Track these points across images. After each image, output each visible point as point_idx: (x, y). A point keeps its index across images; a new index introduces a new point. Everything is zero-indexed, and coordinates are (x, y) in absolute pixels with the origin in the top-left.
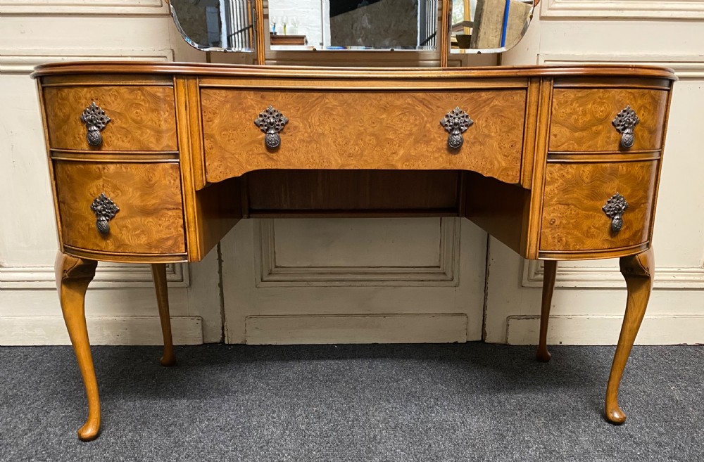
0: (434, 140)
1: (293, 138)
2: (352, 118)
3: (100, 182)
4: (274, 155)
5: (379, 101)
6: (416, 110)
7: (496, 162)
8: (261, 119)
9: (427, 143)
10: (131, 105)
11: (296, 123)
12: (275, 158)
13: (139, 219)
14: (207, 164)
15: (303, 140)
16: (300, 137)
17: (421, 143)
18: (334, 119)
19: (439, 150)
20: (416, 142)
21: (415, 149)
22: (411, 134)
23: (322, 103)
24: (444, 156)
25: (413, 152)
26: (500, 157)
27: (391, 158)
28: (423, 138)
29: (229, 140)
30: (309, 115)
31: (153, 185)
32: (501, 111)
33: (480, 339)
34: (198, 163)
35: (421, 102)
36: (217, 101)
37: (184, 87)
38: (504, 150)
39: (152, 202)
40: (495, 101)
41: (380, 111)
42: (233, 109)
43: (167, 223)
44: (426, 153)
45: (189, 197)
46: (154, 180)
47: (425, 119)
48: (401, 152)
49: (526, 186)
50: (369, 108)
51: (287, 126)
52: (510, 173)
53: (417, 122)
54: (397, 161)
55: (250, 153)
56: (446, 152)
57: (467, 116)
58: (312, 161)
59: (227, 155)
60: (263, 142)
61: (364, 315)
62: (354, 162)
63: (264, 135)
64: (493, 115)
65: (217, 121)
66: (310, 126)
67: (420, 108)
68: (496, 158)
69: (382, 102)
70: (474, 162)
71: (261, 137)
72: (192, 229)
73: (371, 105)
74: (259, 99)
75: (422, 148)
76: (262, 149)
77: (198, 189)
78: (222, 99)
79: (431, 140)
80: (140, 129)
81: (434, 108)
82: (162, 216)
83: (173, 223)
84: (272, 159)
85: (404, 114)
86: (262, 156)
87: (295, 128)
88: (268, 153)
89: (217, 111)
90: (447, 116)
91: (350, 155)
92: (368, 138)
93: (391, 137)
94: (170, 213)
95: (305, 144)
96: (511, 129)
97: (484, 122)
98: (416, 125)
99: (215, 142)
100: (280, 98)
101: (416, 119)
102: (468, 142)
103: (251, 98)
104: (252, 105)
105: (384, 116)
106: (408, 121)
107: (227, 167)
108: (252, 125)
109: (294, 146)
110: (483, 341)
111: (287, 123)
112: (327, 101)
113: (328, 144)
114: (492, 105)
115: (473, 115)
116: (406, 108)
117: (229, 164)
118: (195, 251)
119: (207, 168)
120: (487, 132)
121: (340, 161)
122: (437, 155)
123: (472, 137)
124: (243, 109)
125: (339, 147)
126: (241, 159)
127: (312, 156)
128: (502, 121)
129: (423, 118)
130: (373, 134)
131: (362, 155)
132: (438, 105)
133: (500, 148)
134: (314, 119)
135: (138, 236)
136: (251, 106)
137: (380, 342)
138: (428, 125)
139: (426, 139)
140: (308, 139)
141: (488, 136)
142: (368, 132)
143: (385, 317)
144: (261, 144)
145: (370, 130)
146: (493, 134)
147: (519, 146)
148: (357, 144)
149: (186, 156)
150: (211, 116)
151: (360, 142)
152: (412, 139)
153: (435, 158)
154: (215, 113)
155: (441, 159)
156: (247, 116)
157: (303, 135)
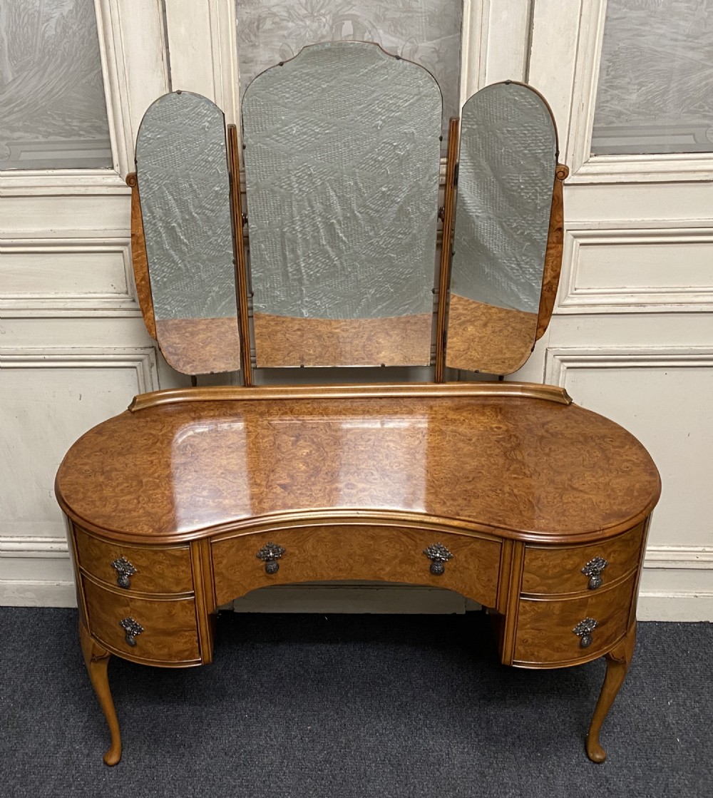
0: (418, 563)
1: (290, 562)
2: (342, 544)
3: (128, 609)
4: (273, 576)
6: (401, 541)
7: (474, 588)
8: (262, 553)
9: (413, 564)
10: (155, 563)
11: (292, 551)
12: (274, 577)
13: (161, 637)
14: (217, 593)
15: (299, 562)
16: (295, 559)
17: (406, 564)
18: (326, 545)
19: (422, 571)
20: (401, 562)
21: (401, 568)
22: (396, 557)
23: (316, 535)
24: (427, 575)
25: (398, 569)
26: (478, 586)
27: (378, 573)
28: (408, 560)
29: (235, 573)
30: (304, 544)
31: (174, 615)
32: (478, 553)
34: (210, 595)
35: (405, 534)
36: (225, 548)
37: (199, 546)
38: (482, 581)
39: (173, 626)
40: (472, 544)
41: (367, 538)
42: (238, 550)
43: (184, 640)
44: (411, 572)
45: (202, 620)
46: (174, 612)
47: (410, 547)
48: (388, 569)
49: (501, 612)
50: (357, 536)
51: (284, 553)
53: (402, 549)
54: (384, 575)
55: (253, 577)
56: (429, 573)
57: (448, 551)
58: (306, 575)
59: (233, 583)
60: (264, 568)
62: (344, 575)
63: (264, 563)
64: (471, 554)
65: (225, 562)
66: (304, 551)
67: (404, 539)
68: (474, 586)
69: (369, 533)
70: (455, 585)
71: (262, 564)
72: (205, 641)
73: (359, 534)
74: (261, 540)
75: (407, 567)
76: (263, 573)
77: (210, 613)
78: (228, 546)
79: (415, 563)
80: (162, 578)
81: (418, 541)
82: (181, 636)
83: (190, 640)
84: (272, 579)
85: (391, 542)
86: (263, 578)
87: (291, 554)
88: (267, 575)
89: (225, 555)
90: (430, 548)
91: (340, 570)
92: (357, 557)
93: (378, 558)
94: (187, 633)
95: (300, 565)
96: (488, 568)
97: (463, 557)
98: (401, 551)
99: (224, 576)
100: (278, 535)
101: (401, 547)
102: (449, 569)
103: (253, 541)
105: (372, 543)
106: (394, 547)
107: (233, 592)
108: (254, 557)
109: (290, 566)
111: (285, 551)
112: (320, 532)
113: (321, 562)
114: (470, 547)
115: (453, 551)
116: (392, 538)
117: (235, 590)
118: (207, 657)
119: (217, 596)
120: (466, 565)
121: (332, 574)
122: (420, 574)
123: (452, 566)
124: (246, 549)
125: (331, 565)
126: (245, 584)
127: (307, 573)
128: (479, 560)
129: (407, 547)
130: (360, 556)
131: (351, 569)
132: (422, 538)
133: (478, 579)
134: (309, 546)
135: (161, 649)
136: (254, 545)
138: (412, 552)
139: (410, 562)
140: (303, 561)
141: (467, 568)
142: (357, 553)
144: (261, 569)
145: (359, 552)
146: (471, 568)
147: (495, 581)
148: (347, 562)
149: (200, 593)
150: (220, 560)
151: (350, 560)
152: (397, 560)
153: (419, 576)
154: (223, 557)
155: (424, 577)
156: (250, 553)
157: (298, 558)
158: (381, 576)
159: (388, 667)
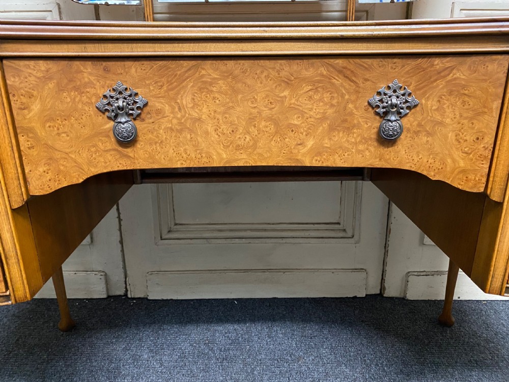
0: (358, 126)
1: (156, 127)
2: (240, 96)
4: (129, 151)
5: (278, 72)
6: (333, 84)
7: (449, 161)
8: (105, 101)
9: (349, 130)
11: (158, 106)
12: (131, 155)
14: (26, 171)
15: (171, 129)
16: (166, 124)
17: (339, 131)
18: (214, 98)
19: (365, 140)
20: (332, 129)
21: (330, 139)
22: (324, 118)
23: (197, 75)
24: (372, 149)
25: (327, 143)
26: (457, 155)
27: (294, 151)
28: (343, 123)
29: (59, 134)
30: (178, 93)
32: (464, 87)
33: (378, 292)
35: (340, 72)
36: (33, 78)
38: (465, 144)
40: (454, 71)
41: (280, 85)
42: (60, 89)
44: (346, 145)
47: (347, 97)
48: (310, 143)
49: (495, 197)
50: (264, 81)
51: (146, 110)
52: (471, 177)
53: (334, 102)
54: (304, 155)
55: (93, 149)
56: (376, 144)
57: (410, 94)
58: (185, 156)
59: (58, 155)
60: (112, 134)
61: (264, 271)
62: (244, 156)
63: (112, 124)
64: (451, 93)
65: (36, 107)
66: (180, 109)
67: (338, 81)
68: (450, 155)
69: (283, 74)
70: (416, 159)
71: (108, 126)
73: (267, 77)
74: (101, 72)
75: (340, 137)
76: (111, 143)
77: (15, 206)
78: (40, 75)
79: (354, 127)
81: (360, 82)
84: (128, 156)
85: (316, 90)
86: (112, 152)
87: (159, 112)
88: (120, 149)
89: (35, 93)
90: (379, 93)
91: (238, 148)
92: (263, 123)
93: (296, 122)
95: (174, 134)
96: (479, 114)
97: (434, 103)
98: (332, 106)
99: (36, 138)
100: (133, 70)
101: (332, 98)
102: (408, 130)
103: (88, 71)
104: (90, 82)
105: (286, 93)
106: (321, 100)
107: (59, 172)
108: (92, 111)
109: (158, 137)
110: (381, 294)
111: (146, 105)
112: (203, 72)
113: (207, 133)
114: (449, 78)
115: (418, 92)
116: (319, 81)
117: (62, 168)
119: (27, 176)
120: (439, 118)
121: (225, 156)
122: (361, 147)
123: (415, 123)
124: (76, 89)
125: (223, 138)
126: (80, 160)
127: (185, 150)
128: (464, 103)
129: (343, 96)
131: (255, 146)
132: (367, 76)
133: (457, 140)
136: (90, 84)
137: (279, 297)
138: (350, 106)
139: (346, 125)
140: (179, 128)
141: (441, 123)
142: (264, 115)
143: (284, 272)
144: (108, 136)
145: (266, 112)
146: (448, 121)
147: (489, 139)
148: (249, 133)
150: (24, 100)
151: (252, 129)
152: (325, 125)
153: (359, 152)
154: (31, 96)
155: (367, 153)
156: (84, 99)
157: (171, 122)
158: (299, 157)
159: (296, 344)
